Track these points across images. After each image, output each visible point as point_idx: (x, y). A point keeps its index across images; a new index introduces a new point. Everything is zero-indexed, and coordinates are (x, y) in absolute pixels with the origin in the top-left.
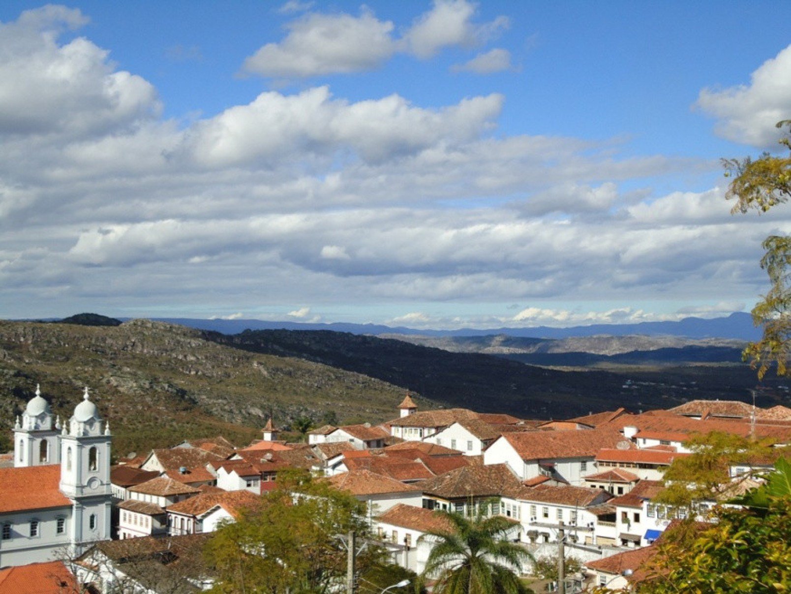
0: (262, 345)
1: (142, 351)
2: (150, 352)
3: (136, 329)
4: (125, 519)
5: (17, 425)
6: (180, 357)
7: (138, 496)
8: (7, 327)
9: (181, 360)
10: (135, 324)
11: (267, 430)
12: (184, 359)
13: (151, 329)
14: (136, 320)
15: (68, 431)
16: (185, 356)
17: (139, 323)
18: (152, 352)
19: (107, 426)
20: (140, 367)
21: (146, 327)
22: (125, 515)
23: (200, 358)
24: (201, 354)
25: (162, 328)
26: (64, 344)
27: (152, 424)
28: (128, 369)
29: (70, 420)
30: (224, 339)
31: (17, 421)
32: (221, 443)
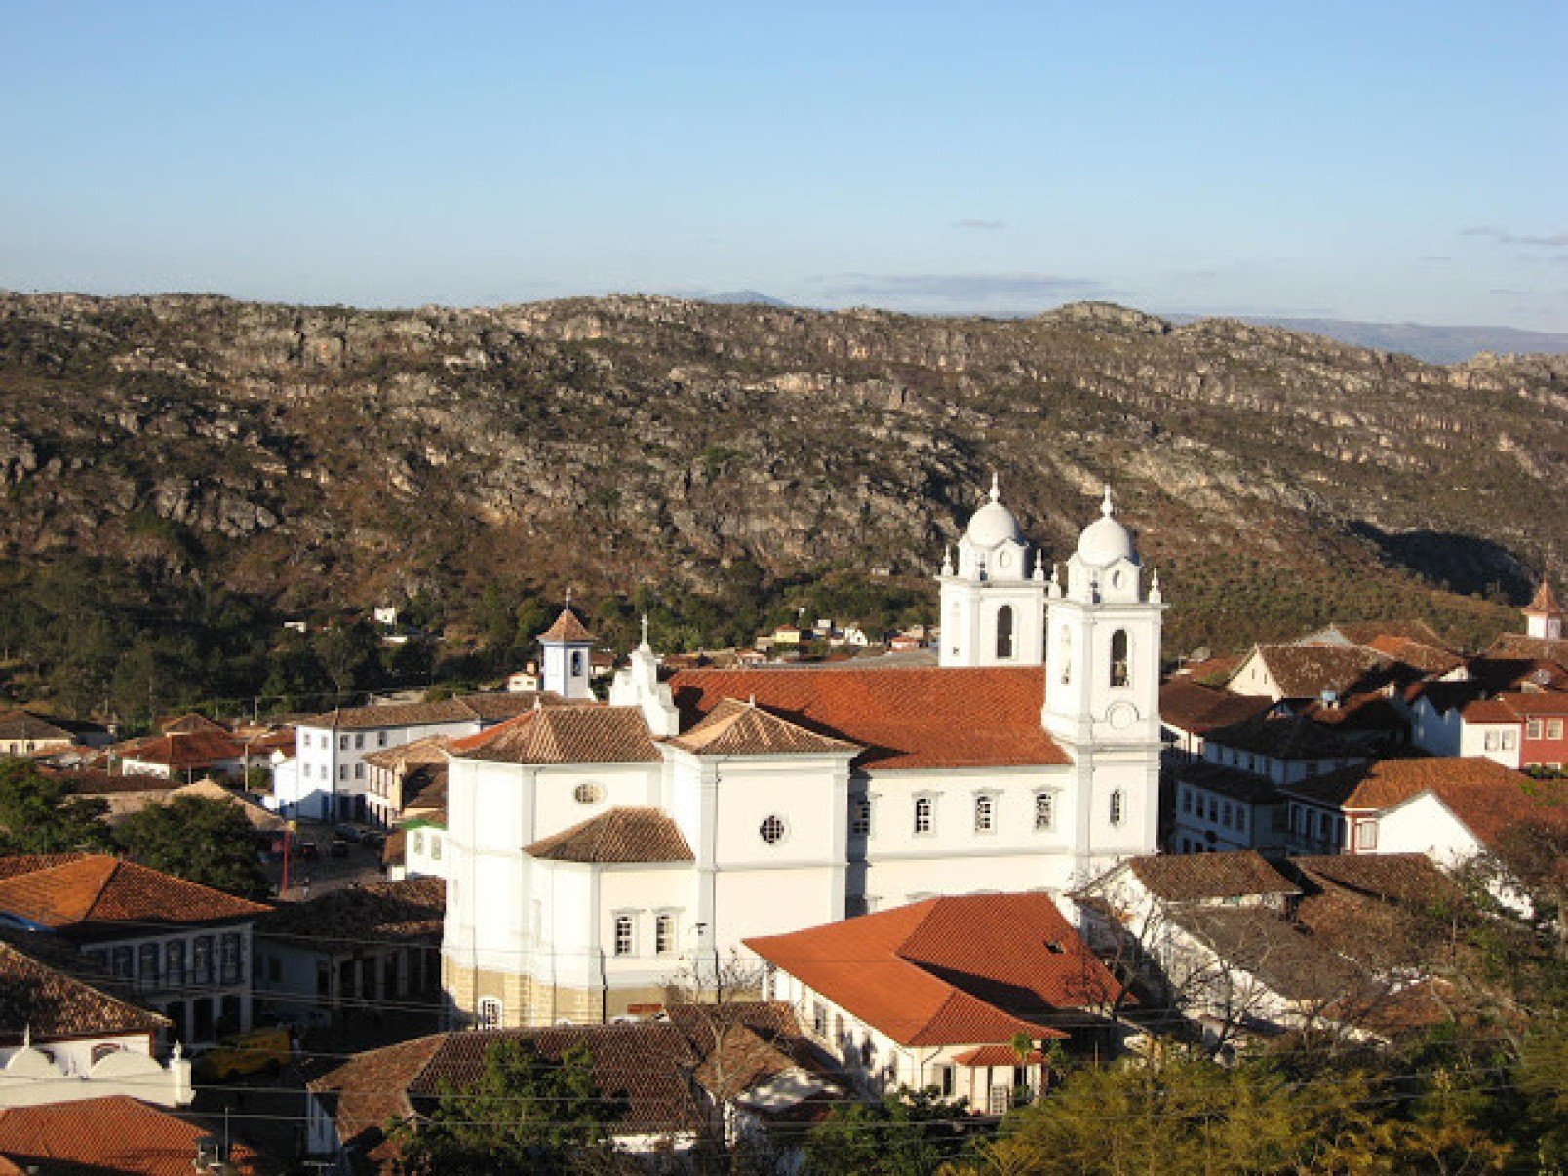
0: (1523, 393)
1: (1223, 399)
2: (1242, 403)
3: (1209, 345)
4: (1187, 807)
5: (947, 569)
6: (1316, 415)
7: (1220, 751)
8: (908, 329)
9: (1317, 424)
10: (1206, 331)
11: (1536, 610)
12: (1324, 422)
13: (1246, 346)
14: (1211, 322)
15: (1064, 589)
16: (1328, 416)
17: (1218, 329)
18: (1246, 401)
19: (1155, 582)
20: (1216, 440)
21: (1234, 340)
22: (1188, 796)
23: (1364, 419)
24: (1365, 410)
25: (1274, 342)
26: (1039, 377)
27: (1244, 577)
28: (1190, 443)
29: (1067, 563)
30: (1426, 374)
31: (947, 558)
32: (1419, 636)
